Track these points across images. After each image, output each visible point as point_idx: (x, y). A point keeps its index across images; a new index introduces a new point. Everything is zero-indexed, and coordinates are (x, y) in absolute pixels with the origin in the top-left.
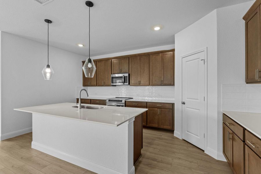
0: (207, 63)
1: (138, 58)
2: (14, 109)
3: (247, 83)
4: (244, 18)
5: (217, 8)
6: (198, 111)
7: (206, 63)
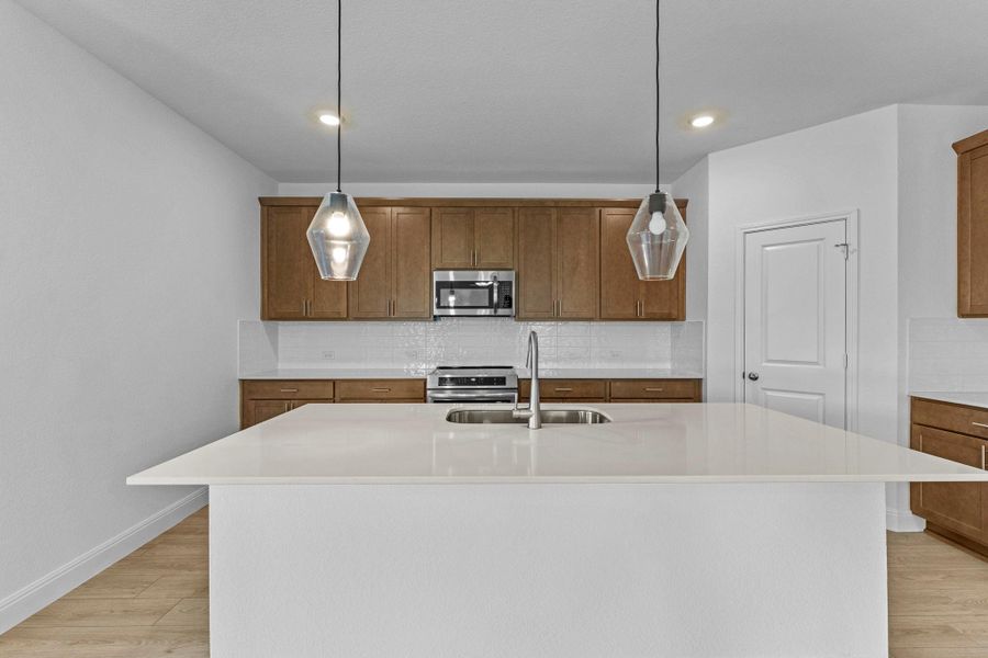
0: (858, 254)
1: (554, 217)
2: (131, 481)
3: (962, 315)
4: (955, 146)
5: (901, 101)
6: (816, 398)
7: (854, 257)
